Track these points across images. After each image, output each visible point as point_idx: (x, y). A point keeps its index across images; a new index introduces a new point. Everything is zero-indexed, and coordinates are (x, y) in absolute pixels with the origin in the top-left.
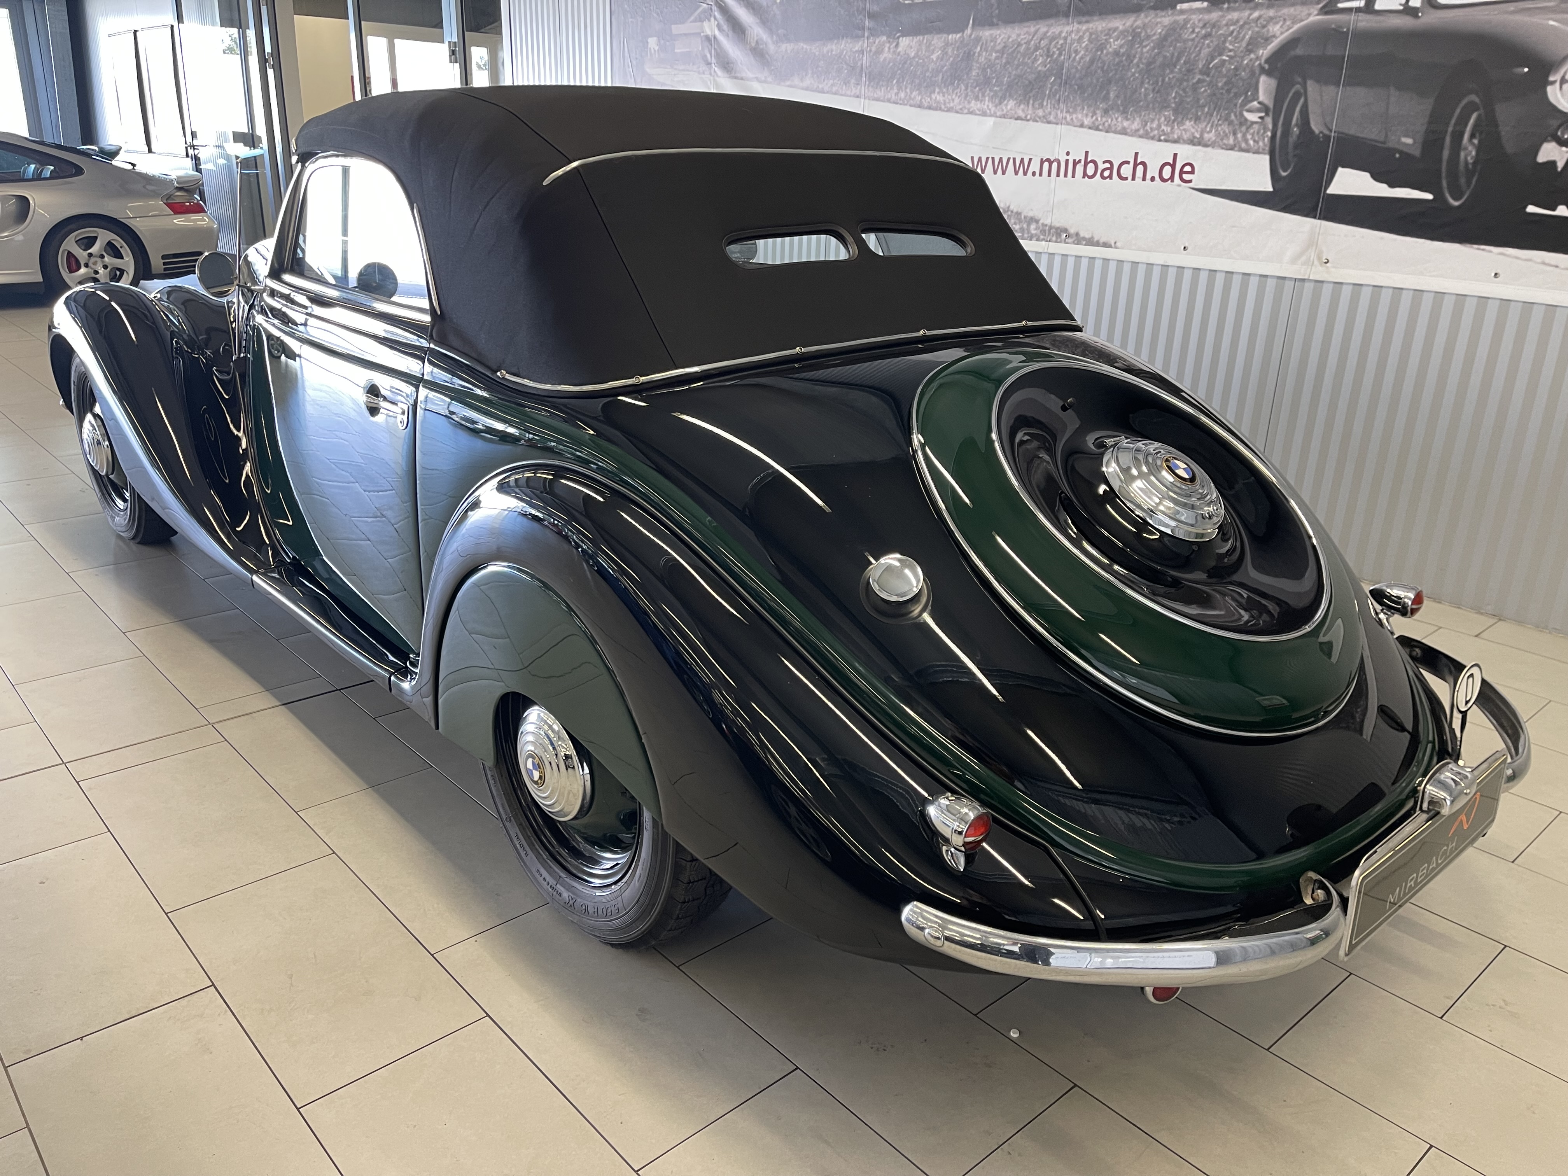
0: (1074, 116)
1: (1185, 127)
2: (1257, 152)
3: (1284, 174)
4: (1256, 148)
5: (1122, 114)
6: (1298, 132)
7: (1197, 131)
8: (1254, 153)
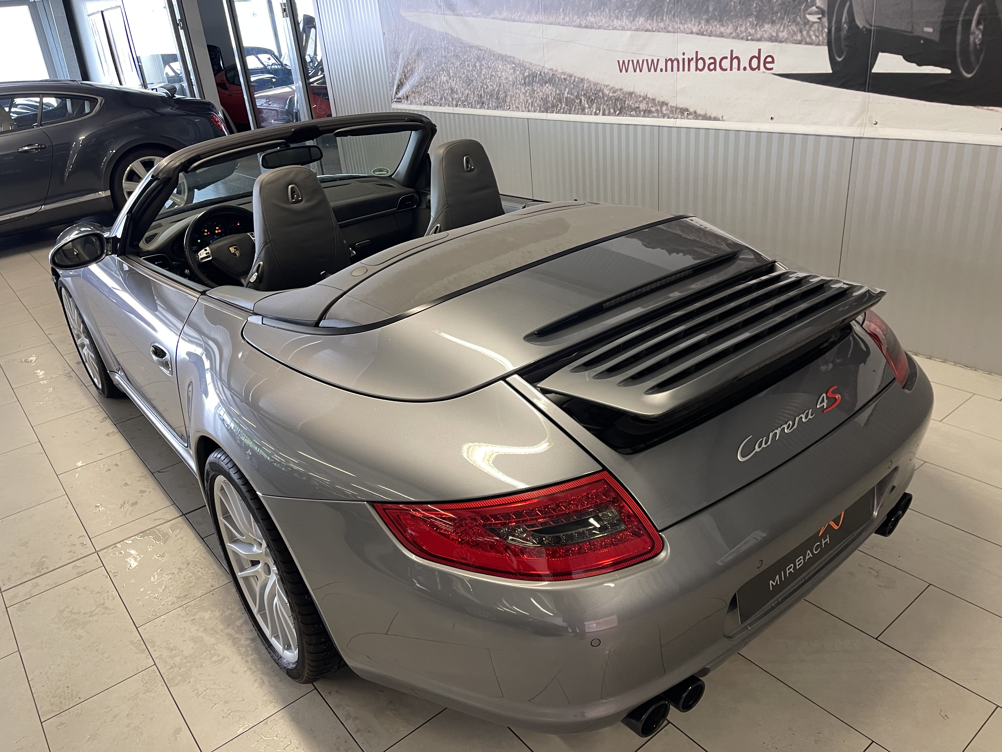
0: (686, 26)
1: (765, 29)
2: (818, 44)
3: (839, 60)
4: (817, 41)
5: (719, 22)
6: (847, 28)
7: (774, 32)
8: (816, 45)
